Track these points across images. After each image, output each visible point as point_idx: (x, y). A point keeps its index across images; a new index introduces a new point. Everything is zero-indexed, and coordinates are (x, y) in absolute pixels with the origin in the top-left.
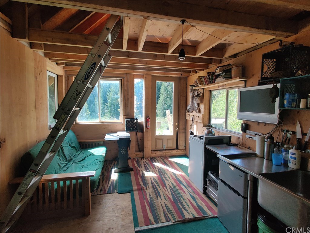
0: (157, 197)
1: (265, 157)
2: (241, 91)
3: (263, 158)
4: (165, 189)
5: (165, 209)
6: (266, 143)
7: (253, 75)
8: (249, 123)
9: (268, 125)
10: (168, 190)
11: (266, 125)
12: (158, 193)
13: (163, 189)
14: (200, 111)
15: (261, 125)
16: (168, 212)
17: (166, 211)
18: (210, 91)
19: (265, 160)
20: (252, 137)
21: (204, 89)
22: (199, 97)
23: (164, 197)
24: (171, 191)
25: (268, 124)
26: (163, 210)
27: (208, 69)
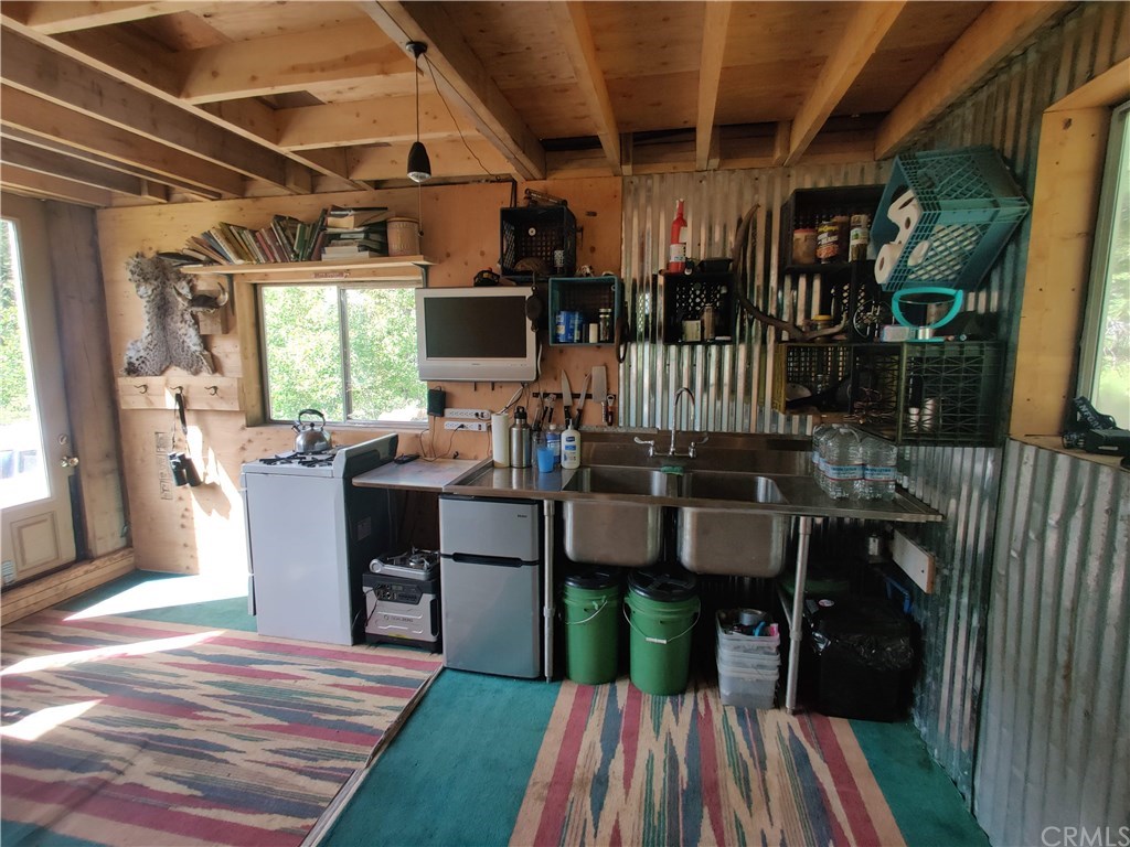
0: (212, 759)
1: (515, 463)
2: (425, 298)
3: (511, 466)
4: (208, 718)
5: (292, 761)
6: (514, 429)
8: (448, 388)
9: (501, 387)
10: (225, 712)
11: (496, 388)
12: (196, 747)
13: (201, 722)
15: (482, 390)
16: (315, 760)
17: (302, 763)
19: (514, 469)
20: (465, 424)
21: (231, 277)
23: (239, 737)
24: (243, 706)
25: (502, 384)
26: (290, 769)
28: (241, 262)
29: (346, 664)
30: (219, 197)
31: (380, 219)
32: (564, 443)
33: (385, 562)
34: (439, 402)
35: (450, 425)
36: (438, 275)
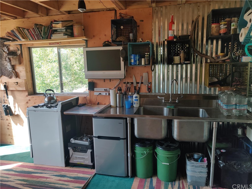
1: (118, 105)
2: (86, 51)
3: (117, 107)
6: (118, 94)
7: (94, 36)
8: (95, 81)
9: (113, 81)
11: (111, 81)
14: (17, 76)
15: (107, 81)
18: (29, 49)
19: (118, 108)
20: (101, 93)
21: (21, 45)
22: (17, 55)
25: (113, 79)
27: (24, 18)
28: (24, 40)
29: (63, 173)
30: (16, 18)
31: (71, 24)
32: (134, 98)
33: (75, 139)
34: (92, 86)
35: (96, 94)
36: (91, 43)
